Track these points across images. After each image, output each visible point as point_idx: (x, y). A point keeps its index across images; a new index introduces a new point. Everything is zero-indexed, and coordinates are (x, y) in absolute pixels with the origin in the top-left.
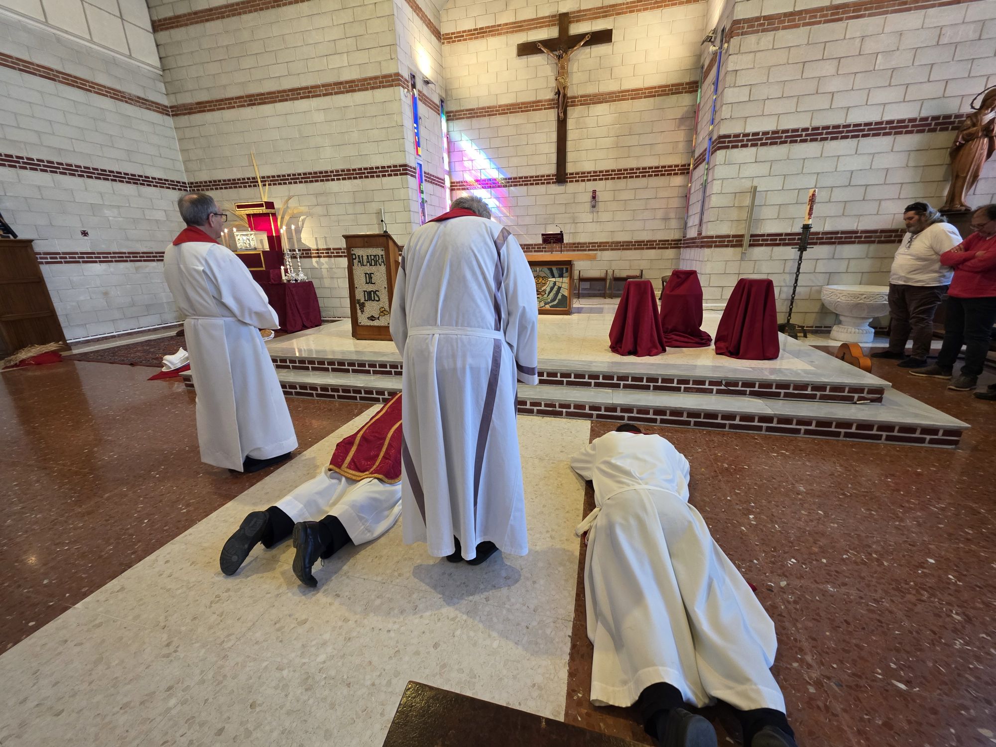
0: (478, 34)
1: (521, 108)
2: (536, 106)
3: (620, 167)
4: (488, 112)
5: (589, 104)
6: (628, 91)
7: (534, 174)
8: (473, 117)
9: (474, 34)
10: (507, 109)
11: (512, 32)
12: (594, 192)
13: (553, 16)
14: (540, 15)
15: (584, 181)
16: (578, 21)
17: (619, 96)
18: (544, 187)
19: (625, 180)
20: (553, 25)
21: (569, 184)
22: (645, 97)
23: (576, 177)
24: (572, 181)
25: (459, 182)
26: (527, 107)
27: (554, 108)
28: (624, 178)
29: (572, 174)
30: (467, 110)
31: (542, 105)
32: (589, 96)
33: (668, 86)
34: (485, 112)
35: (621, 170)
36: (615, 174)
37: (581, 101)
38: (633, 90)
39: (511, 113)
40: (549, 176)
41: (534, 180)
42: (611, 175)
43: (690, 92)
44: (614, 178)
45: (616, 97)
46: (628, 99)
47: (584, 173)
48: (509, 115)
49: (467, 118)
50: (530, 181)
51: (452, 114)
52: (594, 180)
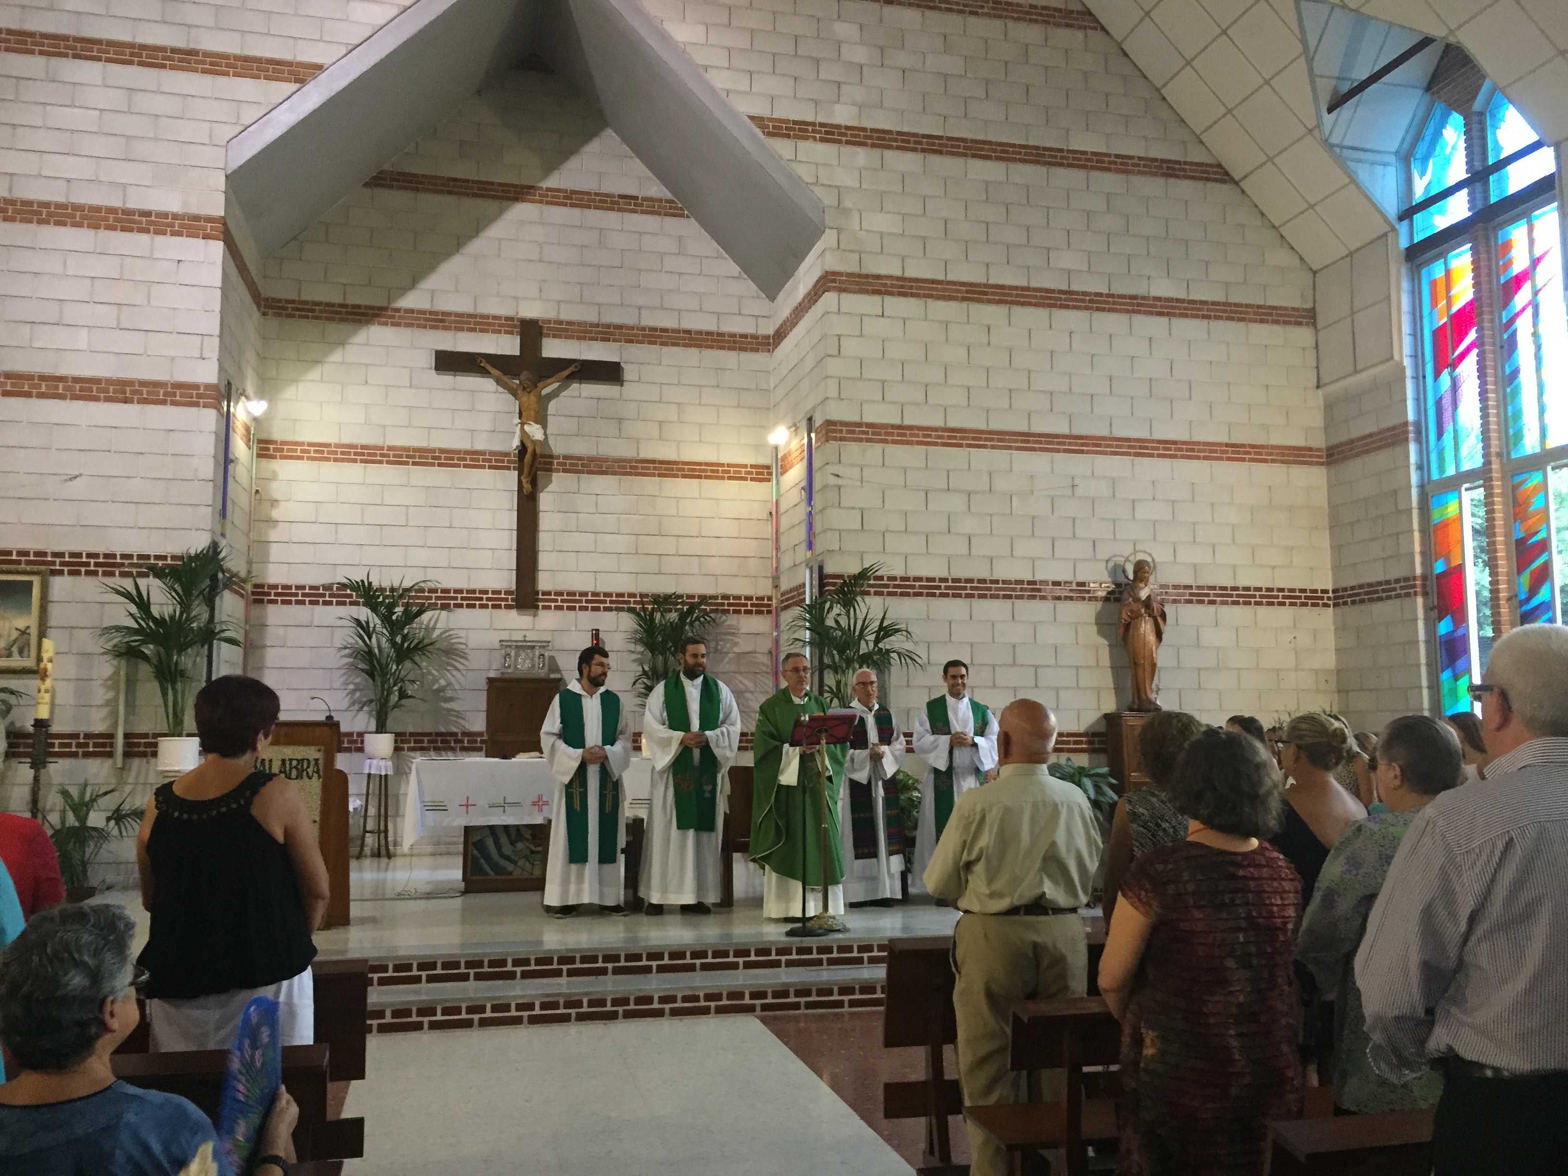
0: (347, 313)
1: (439, 458)
2: (471, 459)
3: (644, 590)
4: (363, 454)
5: (582, 472)
6: (653, 461)
7: (465, 586)
8: (327, 459)
9: (340, 313)
10: (407, 457)
11: (425, 327)
12: (596, 634)
13: (511, 319)
14: (483, 310)
15: (573, 608)
16: (554, 336)
17: (636, 468)
18: (486, 612)
20: (506, 332)
21: (542, 613)
22: (684, 476)
23: (556, 601)
24: (549, 608)
25: (275, 587)
26: (452, 459)
27: (508, 468)
29: (549, 593)
30: (311, 444)
31: (484, 460)
32: (580, 458)
33: (722, 465)
34: (356, 454)
37: (565, 464)
38: (660, 462)
39: (414, 464)
40: (499, 592)
41: (463, 599)
43: (761, 480)
45: (631, 467)
46: (653, 475)
47: (574, 594)
48: (411, 467)
49: (309, 458)
50: (456, 598)
51: (271, 447)
52: (595, 609)
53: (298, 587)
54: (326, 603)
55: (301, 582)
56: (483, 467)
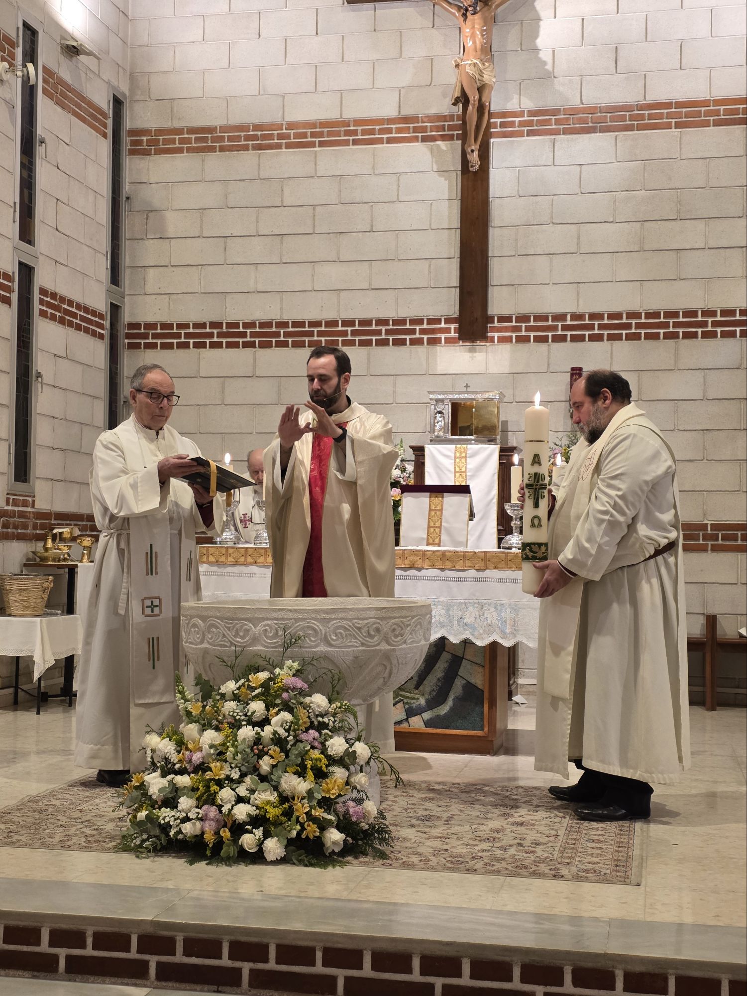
1: (355, 133)
2: (399, 130)
3: (653, 307)
4: (255, 138)
5: (556, 132)
6: (668, 105)
7: (390, 313)
8: (212, 149)
10: (313, 135)
15: (542, 340)
17: (642, 117)
18: (420, 351)
19: (671, 342)
21: (498, 348)
22: (717, 123)
23: (518, 329)
24: (507, 339)
25: (153, 326)
26: (372, 132)
27: (451, 138)
28: (668, 336)
29: (508, 319)
30: (192, 131)
31: (415, 130)
32: (555, 112)
34: (247, 138)
35: (656, 315)
36: (638, 326)
37: (529, 124)
38: (680, 105)
39: (322, 144)
40: (438, 321)
41: (388, 332)
42: (628, 326)
44: (637, 337)
45: (632, 118)
46: (668, 126)
47: (545, 318)
48: (317, 149)
49: (190, 150)
50: (379, 332)
51: (145, 138)
52: (575, 339)
53: (181, 326)
54: (214, 345)
55: (183, 320)
56: (415, 139)
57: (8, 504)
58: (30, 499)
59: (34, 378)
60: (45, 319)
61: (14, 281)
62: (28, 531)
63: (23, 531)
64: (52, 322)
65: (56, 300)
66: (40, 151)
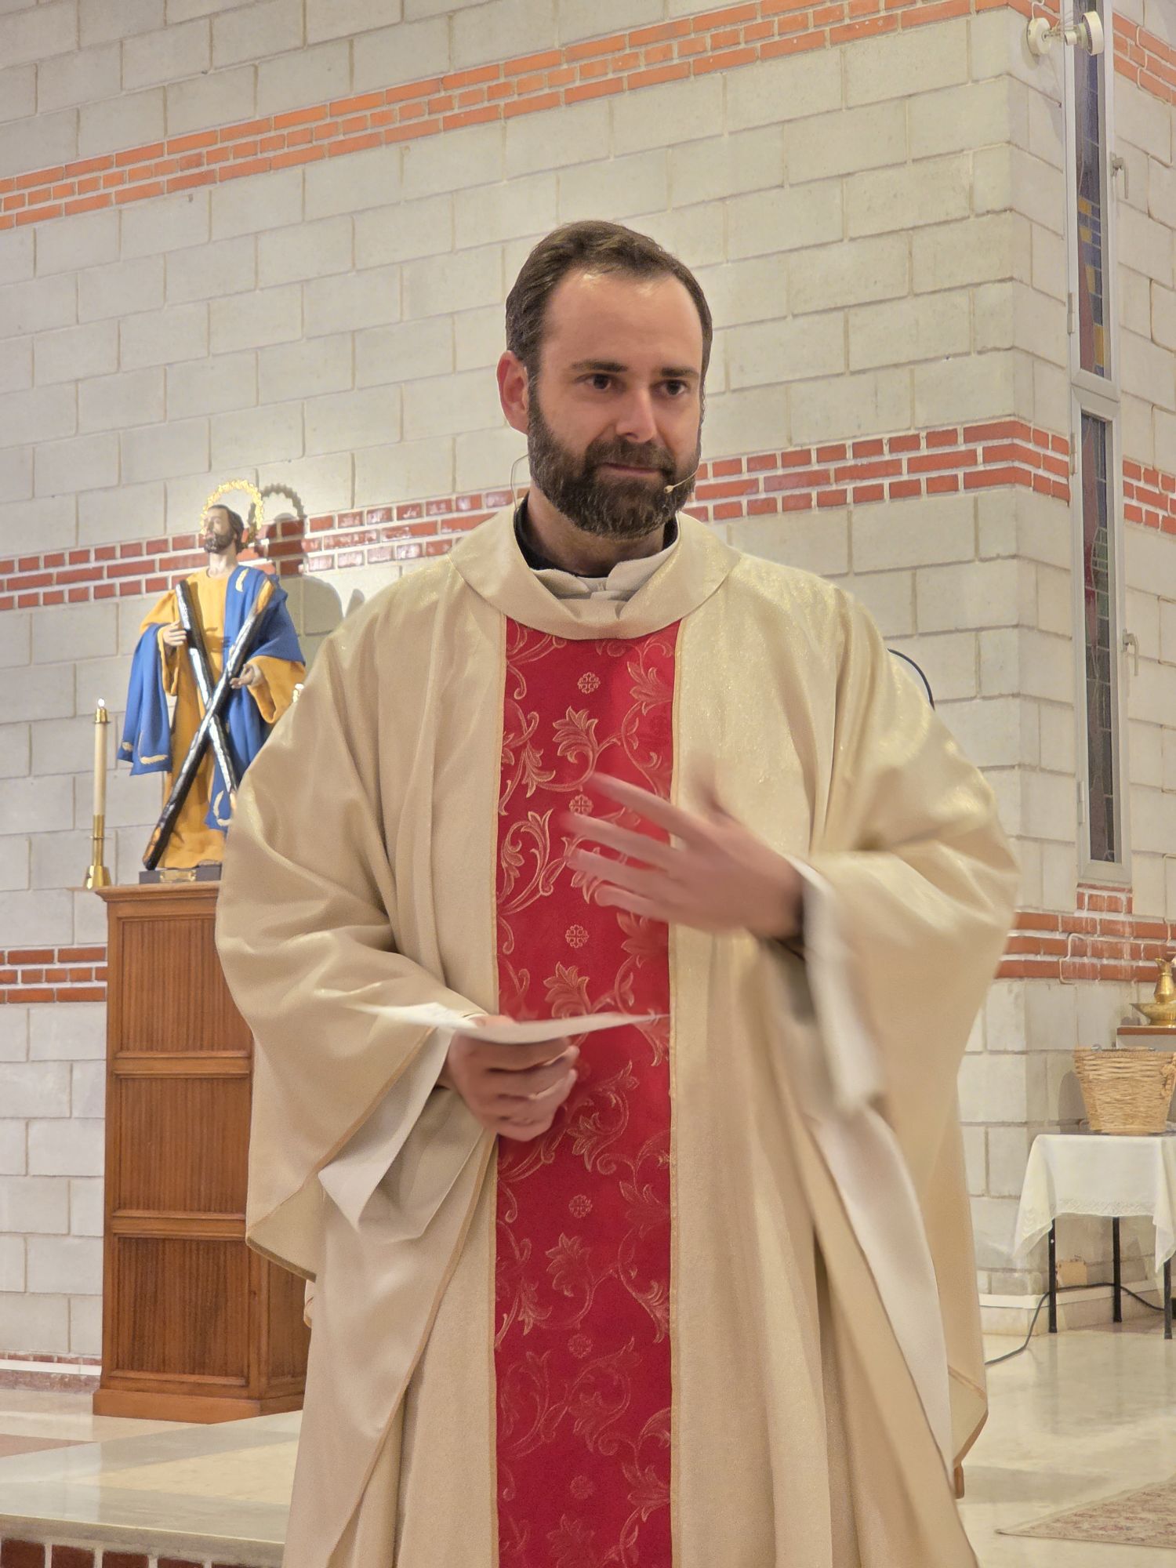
57: (1080, 906)
58: (1123, 897)
59: (1120, 646)
60: (1135, 525)
61: (1073, 452)
62: (1123, 963)
63: (1112, 962)
64: (1151, 530)
65: (1155, 483)
66: (1112, 185)
